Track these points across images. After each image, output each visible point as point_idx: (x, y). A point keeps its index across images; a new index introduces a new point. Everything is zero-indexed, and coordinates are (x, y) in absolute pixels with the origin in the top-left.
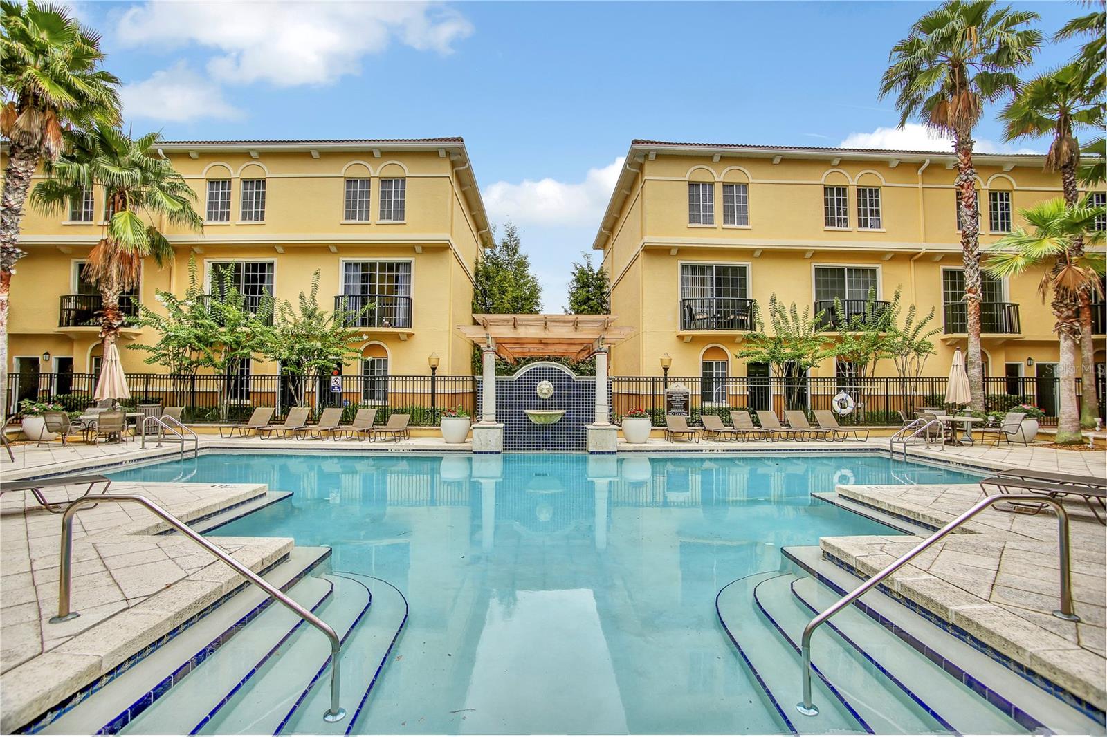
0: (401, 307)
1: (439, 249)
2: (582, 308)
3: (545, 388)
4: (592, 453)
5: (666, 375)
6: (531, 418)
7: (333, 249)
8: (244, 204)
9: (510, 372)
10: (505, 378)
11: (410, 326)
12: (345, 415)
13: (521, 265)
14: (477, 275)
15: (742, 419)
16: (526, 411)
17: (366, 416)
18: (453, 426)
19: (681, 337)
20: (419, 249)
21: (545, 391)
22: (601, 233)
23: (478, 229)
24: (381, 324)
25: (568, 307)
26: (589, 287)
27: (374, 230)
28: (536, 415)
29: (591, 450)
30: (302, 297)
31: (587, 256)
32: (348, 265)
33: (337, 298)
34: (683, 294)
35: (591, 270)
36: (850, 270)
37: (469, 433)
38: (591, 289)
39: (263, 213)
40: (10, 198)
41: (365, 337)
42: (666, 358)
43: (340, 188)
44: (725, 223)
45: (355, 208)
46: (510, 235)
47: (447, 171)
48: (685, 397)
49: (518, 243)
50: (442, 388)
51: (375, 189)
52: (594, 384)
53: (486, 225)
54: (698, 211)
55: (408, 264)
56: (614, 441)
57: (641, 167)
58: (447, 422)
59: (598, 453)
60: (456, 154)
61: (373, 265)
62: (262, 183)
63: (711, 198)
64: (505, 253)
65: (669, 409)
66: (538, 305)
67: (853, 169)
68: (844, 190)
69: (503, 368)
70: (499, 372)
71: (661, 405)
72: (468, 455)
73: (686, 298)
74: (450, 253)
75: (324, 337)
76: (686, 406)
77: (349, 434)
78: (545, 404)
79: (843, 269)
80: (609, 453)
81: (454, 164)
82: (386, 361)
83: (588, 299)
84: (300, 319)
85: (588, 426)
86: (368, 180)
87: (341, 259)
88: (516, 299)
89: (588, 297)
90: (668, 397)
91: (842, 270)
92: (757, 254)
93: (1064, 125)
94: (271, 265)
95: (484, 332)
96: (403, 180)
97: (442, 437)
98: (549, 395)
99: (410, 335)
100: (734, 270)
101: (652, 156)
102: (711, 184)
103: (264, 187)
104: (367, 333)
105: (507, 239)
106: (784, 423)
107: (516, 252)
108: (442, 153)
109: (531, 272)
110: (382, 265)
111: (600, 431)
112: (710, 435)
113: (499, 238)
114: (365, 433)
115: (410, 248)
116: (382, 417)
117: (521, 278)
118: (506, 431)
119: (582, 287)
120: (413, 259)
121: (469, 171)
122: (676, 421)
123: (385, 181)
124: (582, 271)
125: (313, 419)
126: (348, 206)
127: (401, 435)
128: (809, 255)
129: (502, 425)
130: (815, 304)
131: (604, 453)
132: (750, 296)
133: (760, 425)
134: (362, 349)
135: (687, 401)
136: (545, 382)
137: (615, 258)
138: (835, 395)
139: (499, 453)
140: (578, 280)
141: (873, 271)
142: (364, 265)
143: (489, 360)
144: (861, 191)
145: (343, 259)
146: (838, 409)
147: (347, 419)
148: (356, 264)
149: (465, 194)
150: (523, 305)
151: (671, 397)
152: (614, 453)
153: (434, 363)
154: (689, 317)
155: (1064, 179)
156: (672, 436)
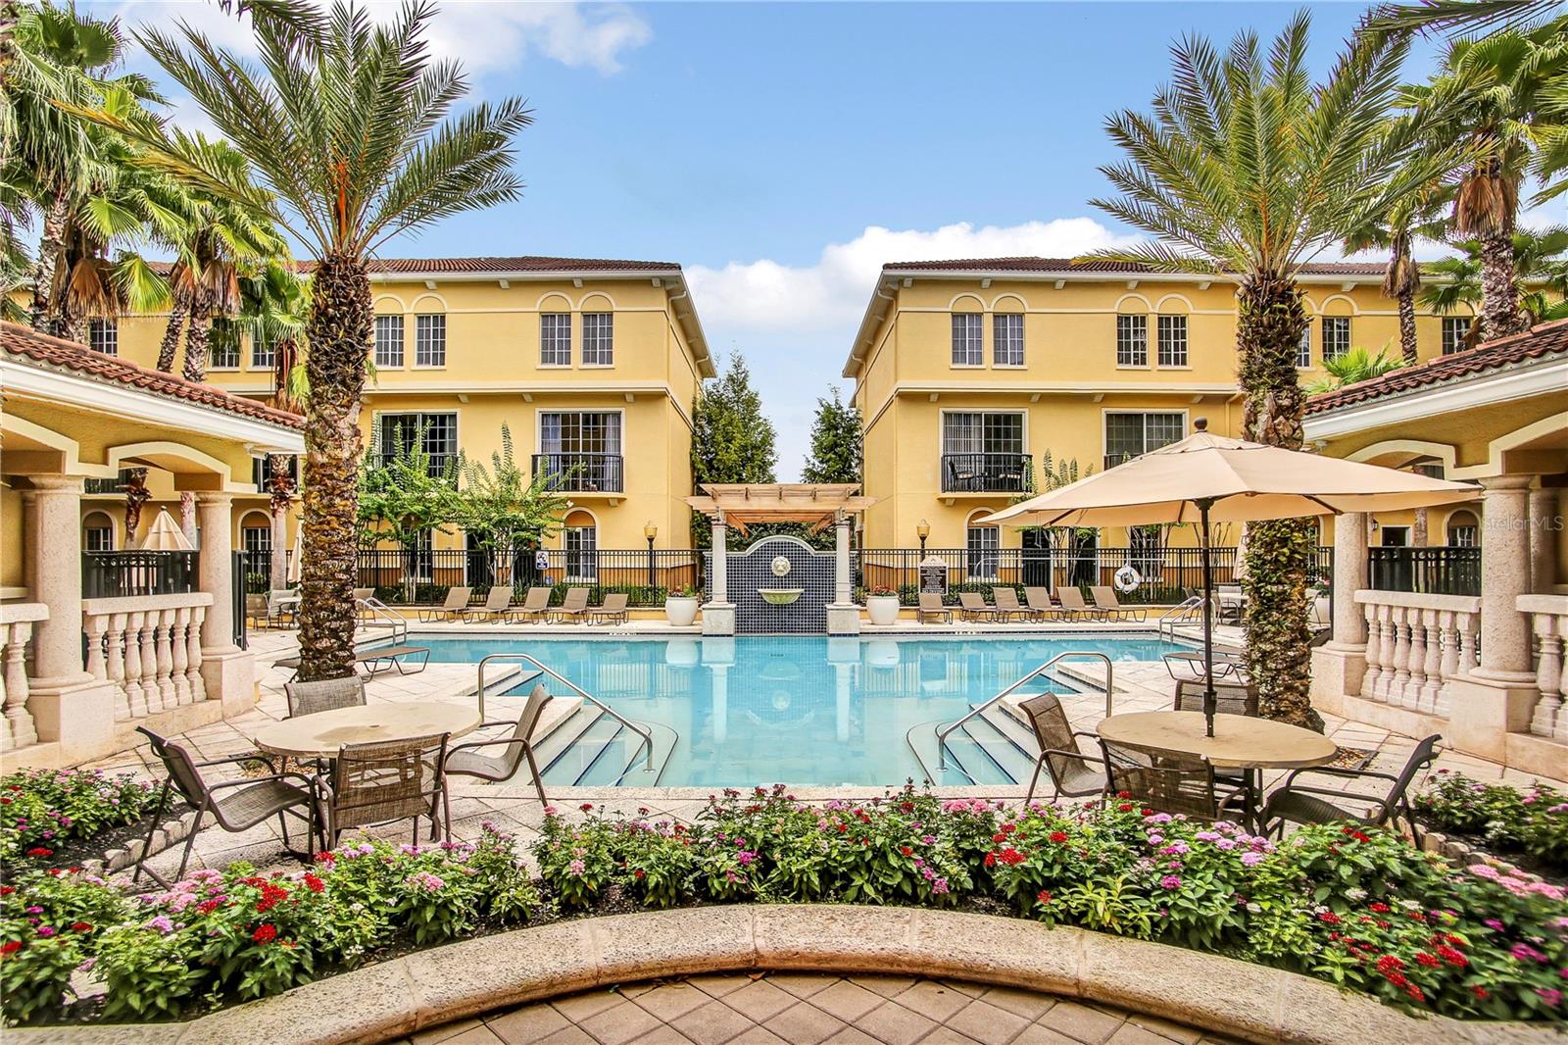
0: (610, 467)
1: (655, 397)
2: (828, 456)
3: (781, 565)
4: (833, 635)
5: (923, 546)
6: (765, 598)
7: (528, 398)
8: (420, 344)
9: (742, 546)
10: (736, 554)
11: (620, 490)
12: (553, 595)
13: (752, 403)
14: (694, 417)
15: (1006, 597)
16: (760, 590)
17: (577, 596)
18: (680, 607)
19: (942, 500)
20: (629, 398)
21: (781, 568)
22: (851, 361)
23: (696, 357)
24: (586, 488)
25: (810, 454)
26: (837, 429)
27: (577, 377)
28: (770, 594)
29: (831, 631)
30: (496, 458)
31: (835, 391)
32: (545, 416)
33: (535, 458)
34: (945, 448)
35: (840, 408)
36: (1150, 416)
37: (697, 616)
38: (840, 432)
39: (443, 355)
40: (194, 361)
41: (570, 504)
42: (923, 525)
43: (535, 325)
44: (996, 362)
45: (554, 349)
46: (737, 366)
47: (662, 304)
48: (941, 572)
49: (746, 376)
50: (662, 562)
51: (577, 326)
52: (834, 559)
53: (705, 354)
54: (963, 349)
55: (618, 415)
56: (856, 622)
57: (895, 294)
58: (672, 603)
59: (839, 635)
60: (672, 282)
61: (576, 416)
62: (441, 319)
63: (980, 331)
64: (731, 387)
65: (923, 586)
66: (772, 454)
67: (1155, 294)
68: (1143, 319)
69: (734, 543)
70: (730, 546)
71: (914, 580)
72: (698, 638)
73: (949, 453)
74: (668, 400)
75: (525, 504)
76: (943, 583)
77: (521, 616)
78: (782, 582)
79: (1142, 415)
80: (850, 635)
81: (669, 294)
82: (593, 531)
83: (836, 445)
84: (495, 483)
85: (828, 606)
86: (569, 316)
87: (537, 410)
88: (744, 448)
89: (835, 442)
90: (922, 572)
91: (1139, 416)
92: (1035, 398)
93: (1402, 243)
94: (453, 416)
95: (713, 503)
96: (610, 315)
97: (667, 619)
98: (786, 573)
99: (621, 500)
100: (1008, 418)
101: (908, 283)
102: (979, 315)
103: (443, 324)
104: (571, 499)
105: (733, 371)
106: (1056, 601)
107: (745, 387)
108: (656, 283)
109: (763, 412)
110: (586, 416)
111: (842, 611)
112: (971, 615)
113: (723, 369)
114: (577, 616)
115: (619, 397)
116: (596, 597)
117: (750, 420)
118: (737, 611)
119: (829, 429)
120: (623, 410)
121: (688, 300)
122: (930, 599)
123: (588, 317)
124: (828, 409)
125: (518, 601)
126: (545, 345)
127: (619, 617)
128: (1098, 399)
129: (734, 605)
130: (1106, 458)
131: (845, 635)
132: (1026, 451)
133: (1027, 604)
134: (564, 518)
135: (944, 577)
136: (782, 558)
137: (869, 393)
138: (1118, 568)
139: (731, 636)
140: (823, 420)
141: (1179, 417)
142: (565, 417)
143: (719, 535)
144: (1163, 320)
145: (538, 410)
146: (1120, 585)
147: (557, 599)
148: (555, 416)
149: (681, 323)
150: (752, 455)
151: (925, 572)
152: (856, 635)
153: (651, 533)
154: (952, 476)
155: (1402, 308)
156: (924, 617)
